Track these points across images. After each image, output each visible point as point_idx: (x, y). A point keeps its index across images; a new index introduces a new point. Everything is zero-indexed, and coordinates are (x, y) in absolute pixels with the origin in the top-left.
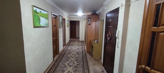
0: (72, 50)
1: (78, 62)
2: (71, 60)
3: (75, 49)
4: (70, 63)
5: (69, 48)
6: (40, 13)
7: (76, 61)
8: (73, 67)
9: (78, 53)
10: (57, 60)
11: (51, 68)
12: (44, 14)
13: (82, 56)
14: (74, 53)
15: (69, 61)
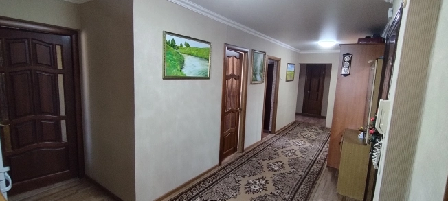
0: (284, 150)
1: (279, 189)
2: (260, 176)
3: (297, 148)
4: (255, 183)
5: (281, 142)
6: (184, 46)
7: (275, 182)
8: (256, 195)
9: (294, 163)
10: (229, 164)
11: (203, 181)
12: (198, 49)
13: (302, 174)
14: (285, 160)
15: (256, 177)
